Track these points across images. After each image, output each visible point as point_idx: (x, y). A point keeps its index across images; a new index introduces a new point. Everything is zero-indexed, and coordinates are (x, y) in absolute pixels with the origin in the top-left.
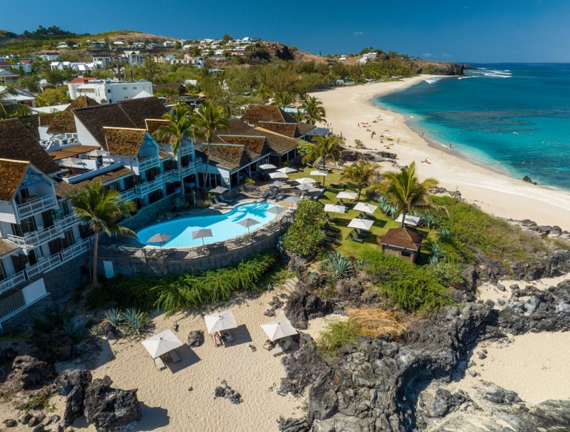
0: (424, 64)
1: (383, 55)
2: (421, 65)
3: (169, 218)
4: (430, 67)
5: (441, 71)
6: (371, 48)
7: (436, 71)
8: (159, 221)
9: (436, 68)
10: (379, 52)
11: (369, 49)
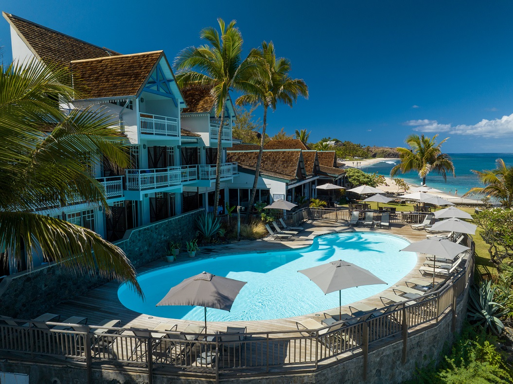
0: (377, 150)
1: (340, 143)
2: (374, 151)
3: (193, 254)
4: (383, 152)
5: (393, 155)
6: (329, 138)
7: (389, 155)
8: (171, 258)
9: (389, 152)
10: (337, 141)
11: (327, 138)
